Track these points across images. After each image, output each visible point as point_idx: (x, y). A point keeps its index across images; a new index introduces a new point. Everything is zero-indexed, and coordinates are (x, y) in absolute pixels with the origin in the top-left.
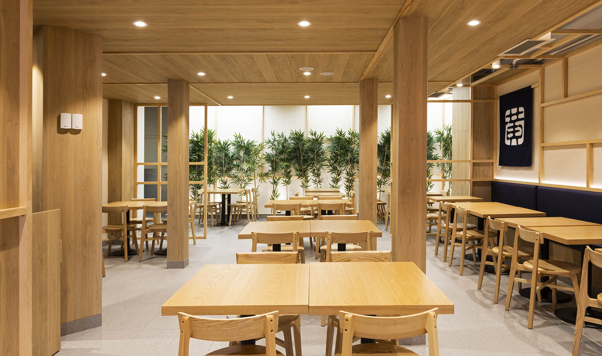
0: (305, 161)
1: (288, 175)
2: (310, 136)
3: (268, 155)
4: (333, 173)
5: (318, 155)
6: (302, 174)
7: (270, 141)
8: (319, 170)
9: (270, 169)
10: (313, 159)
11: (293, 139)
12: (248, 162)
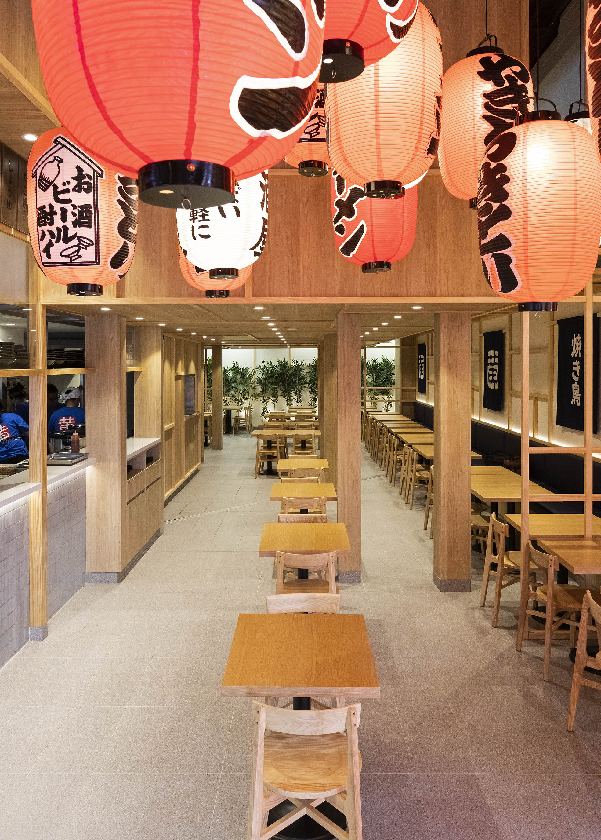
0: (289, 384)
1: (275, 396)
2: (293, 364)
3: (259, 379)
5: (299, 379)
6: (287, 394)
7: (260, 368)
8: (300, 391)
9: (261, 390)
10: (295, 382)
11: (279, 366)
12: (243, 385)
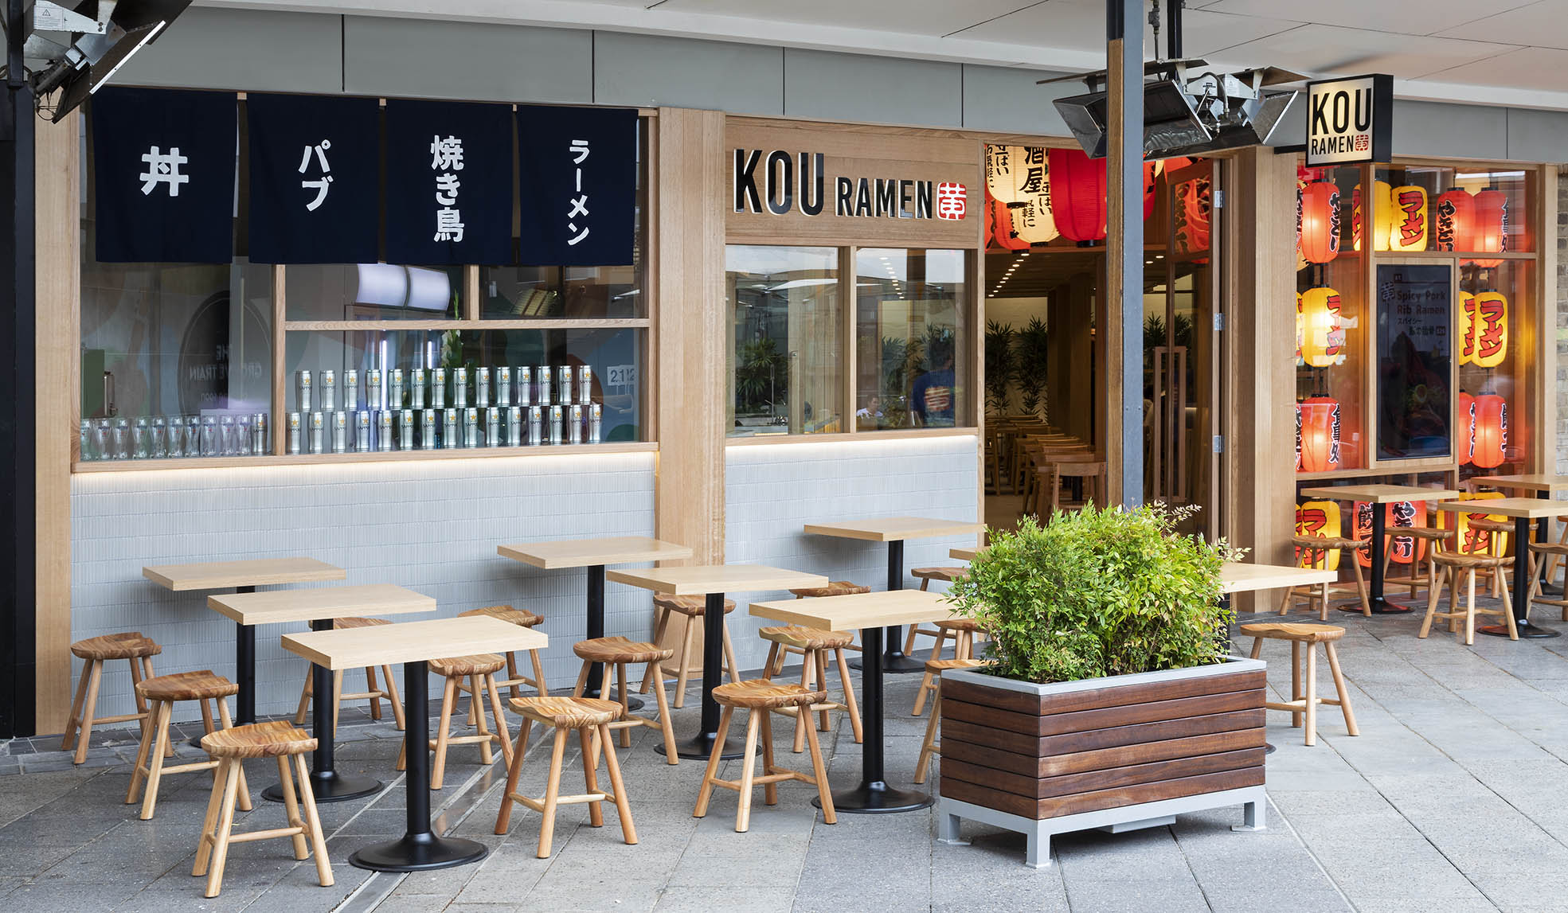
4: (1025, 391)
8: (1003, 386)
